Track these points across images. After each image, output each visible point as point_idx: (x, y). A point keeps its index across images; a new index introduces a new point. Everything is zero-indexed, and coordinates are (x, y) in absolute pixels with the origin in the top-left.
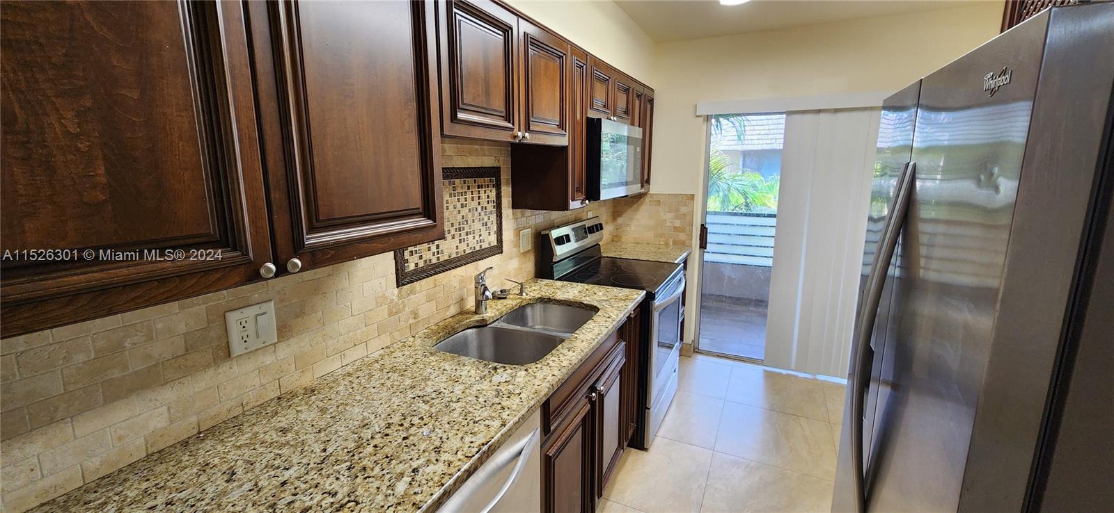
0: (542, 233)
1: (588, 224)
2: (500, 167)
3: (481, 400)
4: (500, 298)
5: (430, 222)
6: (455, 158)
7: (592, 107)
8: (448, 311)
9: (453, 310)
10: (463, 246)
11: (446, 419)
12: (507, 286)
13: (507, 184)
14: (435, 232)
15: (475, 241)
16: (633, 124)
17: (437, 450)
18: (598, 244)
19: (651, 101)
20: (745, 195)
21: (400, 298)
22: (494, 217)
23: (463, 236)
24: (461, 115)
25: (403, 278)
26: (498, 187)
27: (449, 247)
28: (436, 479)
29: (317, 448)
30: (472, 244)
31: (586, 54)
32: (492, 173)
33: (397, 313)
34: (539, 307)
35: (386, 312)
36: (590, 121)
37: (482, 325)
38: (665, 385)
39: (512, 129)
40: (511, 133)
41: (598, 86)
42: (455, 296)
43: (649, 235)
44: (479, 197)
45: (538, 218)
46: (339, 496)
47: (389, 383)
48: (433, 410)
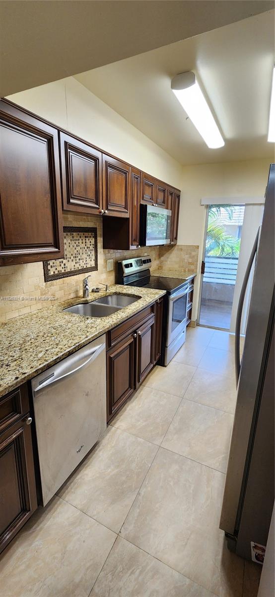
0: (119, 262)
1: (143, 259)
2: (96, 228)
3: (79, 329)
4: (96, 292)
5: (57, 250)
6: (73, 222)
7: (143, 199)
8: (69, 295)
9: (72, 296)
10: (77, 265)
11: (63, 334)
12: (100, 286)
13: (100, 236)
14: (59, 255)
15: (84, 263)
16: (167, 208)
17: (57, 344)
18: (148, 269)
19: (179, 197)
20: (232, 248)
21: (46, 287)
22: (93, 253)
23: (78, 261)
24: (72, 201)
25: (48, 278)
26: (96, 238)
27: (71, 266)
28: (55, 353)
29: (7, 343)
30: (82, 265)
31: (140, 172)
32: (93, 231)
33: (45, 294)
34: (115, 297)
35: (40, 293)
36: (141, 205)
37: (86, 303)
38: (177, 337)
39: (99, 209)
40: (98, 210)
41: (147, 187)
42: (74, 289)
43: (176, 266)
44: (86, 242)
45: (117, 254)
46: (15, 357)
47: (39, 322)
48: (58, 331)
